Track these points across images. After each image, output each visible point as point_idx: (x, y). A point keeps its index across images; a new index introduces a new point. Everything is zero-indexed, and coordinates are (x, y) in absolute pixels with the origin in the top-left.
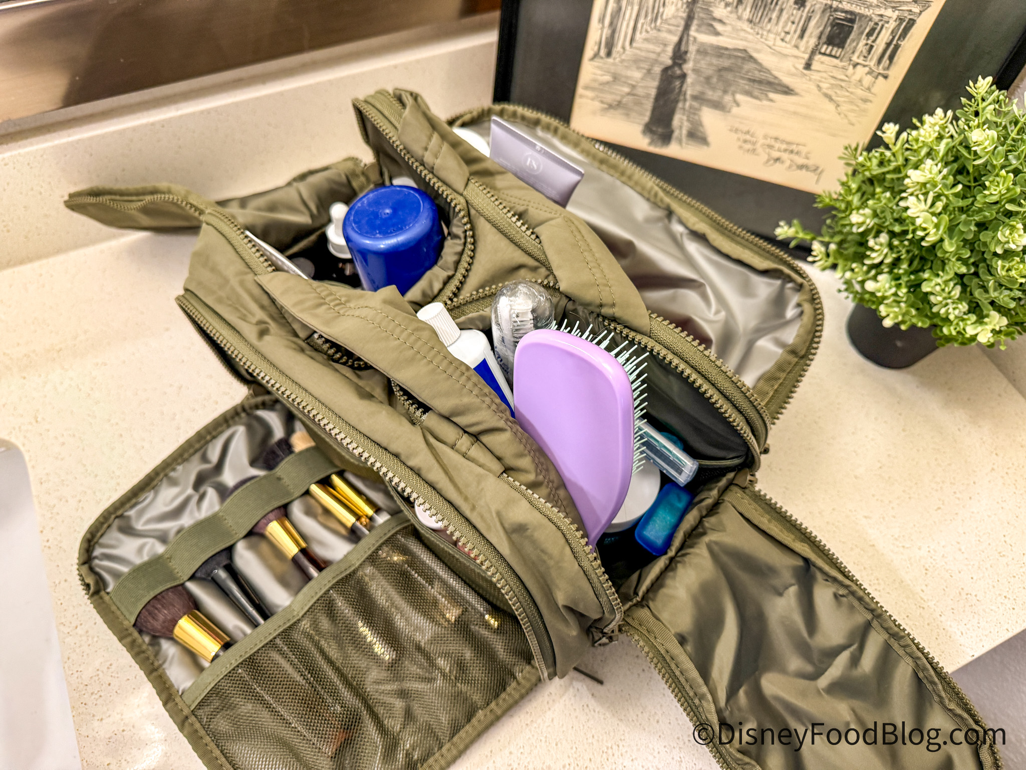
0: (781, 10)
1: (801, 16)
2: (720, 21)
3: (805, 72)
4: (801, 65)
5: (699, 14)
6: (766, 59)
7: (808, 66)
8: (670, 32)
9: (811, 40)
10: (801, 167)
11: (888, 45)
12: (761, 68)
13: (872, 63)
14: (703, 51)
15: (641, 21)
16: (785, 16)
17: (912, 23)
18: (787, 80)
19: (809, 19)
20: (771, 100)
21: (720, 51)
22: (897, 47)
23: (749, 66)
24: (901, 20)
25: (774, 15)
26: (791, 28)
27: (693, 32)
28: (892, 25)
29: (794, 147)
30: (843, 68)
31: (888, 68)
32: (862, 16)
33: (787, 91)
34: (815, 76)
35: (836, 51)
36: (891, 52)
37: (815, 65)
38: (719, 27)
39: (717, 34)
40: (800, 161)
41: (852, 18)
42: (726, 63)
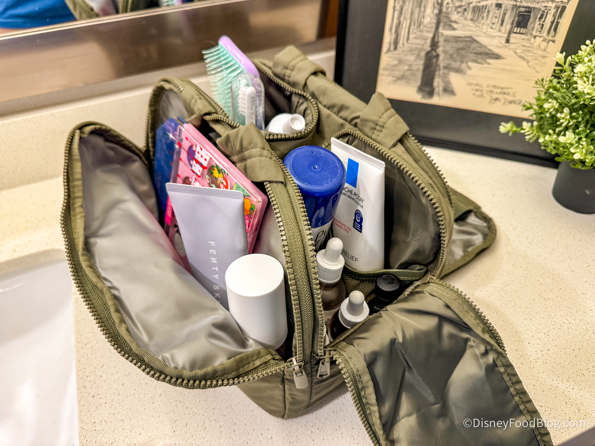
0: (489, 11)
1: (500, 13)
2: (455, 22)
3: (506, 44)
4: (503, 41)
5: (443, 19)
6: (483, 40)
7: (508, 41)
8: (428, 32)
9: (507, 26)
10: (511, 102)
11: (552, 23)
12: (481, 46)
13: (545, 34)
14: (447, 40)
15: (412, 28)
16: (491, 14)
17: (564, 8)
18: (496, 51)
19: (505, 14)
20: (489, 64)
21: (457, 39)
22: (558, 23)
23: (474, 45)
24: (557, 7)
25: (485, 15)
26: (495, 20)
27: (441, 30)
28: (553, 11)
29: (505, 90)
30: (528, 39)
31: (554, 36)
32: (534, 8)
33: (497, 57)
34: (513, 46)
35: (523, 30)
36: (555, 26)
37: (512, 40)
38: (455, 25)
39: (454, 29)
40: (510, 98)
41: (529, 10)
42: (461, 45)
